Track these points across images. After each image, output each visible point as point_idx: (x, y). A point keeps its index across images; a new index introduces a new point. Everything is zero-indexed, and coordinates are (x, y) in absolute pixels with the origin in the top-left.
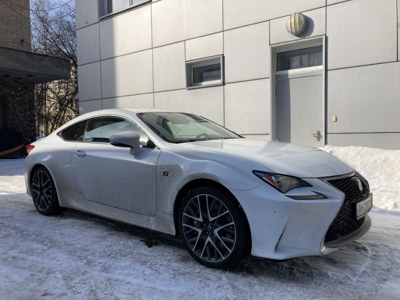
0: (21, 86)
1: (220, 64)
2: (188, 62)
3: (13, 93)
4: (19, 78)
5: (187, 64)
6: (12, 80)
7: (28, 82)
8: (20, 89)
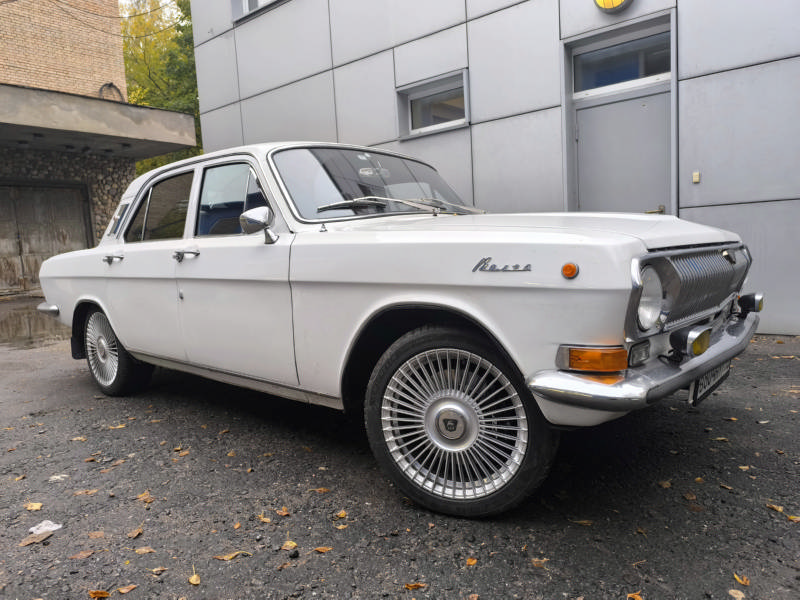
0: (112, 165)
1: (462, 87)
2: (398, 90)
3: (101, 177)
4: (107, 151)
5: (398, 93)
6: (96, 155)
7: (126, 158)
8: (111, 170)
